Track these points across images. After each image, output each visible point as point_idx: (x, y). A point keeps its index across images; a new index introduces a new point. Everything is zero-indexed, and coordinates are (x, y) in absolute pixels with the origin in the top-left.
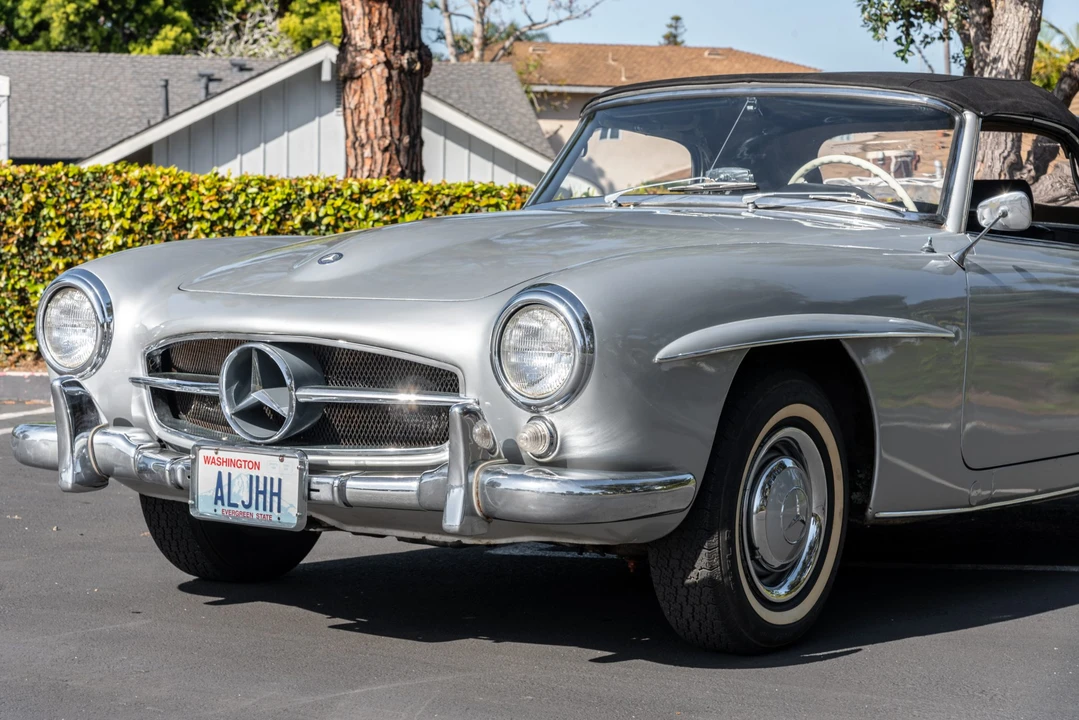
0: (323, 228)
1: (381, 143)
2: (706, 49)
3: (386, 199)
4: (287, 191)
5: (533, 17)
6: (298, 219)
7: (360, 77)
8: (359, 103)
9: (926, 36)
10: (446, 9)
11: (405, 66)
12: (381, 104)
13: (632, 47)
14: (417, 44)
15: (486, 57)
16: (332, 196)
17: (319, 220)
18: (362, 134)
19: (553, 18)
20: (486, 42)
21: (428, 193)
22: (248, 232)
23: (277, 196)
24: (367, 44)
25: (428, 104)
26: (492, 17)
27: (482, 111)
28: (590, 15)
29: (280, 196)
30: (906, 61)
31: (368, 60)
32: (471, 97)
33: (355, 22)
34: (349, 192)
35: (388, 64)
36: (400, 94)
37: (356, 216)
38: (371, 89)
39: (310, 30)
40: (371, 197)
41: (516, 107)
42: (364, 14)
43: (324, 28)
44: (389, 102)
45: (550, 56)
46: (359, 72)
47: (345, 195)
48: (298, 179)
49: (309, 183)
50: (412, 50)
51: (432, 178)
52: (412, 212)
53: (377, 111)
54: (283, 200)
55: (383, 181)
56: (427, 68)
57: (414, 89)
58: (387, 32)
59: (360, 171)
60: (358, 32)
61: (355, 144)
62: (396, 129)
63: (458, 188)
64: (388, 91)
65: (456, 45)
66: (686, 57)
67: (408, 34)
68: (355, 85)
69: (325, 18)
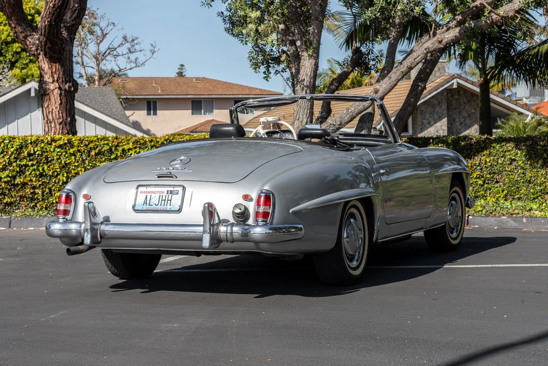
0: (37, 156)
1: (59, 121)
2: (195, 78)
3: (62, 143)
4: (21, 141)
5: (120, 67)
6: (26, 153)
7: (48, 94)
9: (276, 71)
10: (83, 64)
11: (67, 89)
12: (58, 105)
13: (163, 78)
14: (72, 80)
15: (101, 84)
16: (40, 143)
17: (35, 152)
18: (50, 117)
19: (128, 67)
20: (101, 78)
21: (79, 140)
22: (5, 159)
23: (17, 143)
24: (51, 80)
25: (78, 105)
26: (102, 67)
27: (100, 107)
28: (144, 65)
30: (268, 81)
31: (52, 87)
33: (45, 71)
34: (47, 141)
35: (60, 88)
36: (65, 101)
37: (50, 150)
38: (53, 99)
39: (24, 75)
40: (56, 143)
41: (114, 105)
42: (49, 68)
43: (31, 74)
44: (61, 104)
45: (128, 83)
46: (48, 92)
47: (45, 142)
48: (25, 136)
49: (30, 138)
50: (70, 82)
51: (81, 134)
52: (73, 148)
53: (56, 108)
54: (19, 145)
55: (60, 136)
56: (76, 90)
57: (71, 99)
58: (59, 75)
59: (50, 133)
60: (47, 76)
61: (48, 122)
62: (64, 115)
63: (91, 137)
64: (60, 99)
65: (88, 79)
66: (186, 81)
67: (68, 75)
68: (47, 98)
69: (31, 69)
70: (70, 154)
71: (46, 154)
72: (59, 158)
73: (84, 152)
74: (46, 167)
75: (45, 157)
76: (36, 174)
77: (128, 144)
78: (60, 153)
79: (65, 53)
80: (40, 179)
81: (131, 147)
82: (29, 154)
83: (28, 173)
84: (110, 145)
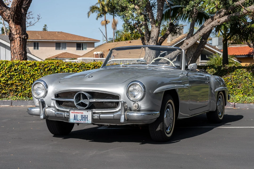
0: (19, 70)
1: (19, 53)
3: (31, 65)
4: (11, 63)
6: (13, 69)
7: (14, 40)
8: (14, 45)
11: (23, 38)
12: (19, 45)
16: (20, 64)
17: (18, 69)
18: (15, 51)
21: (40, 63)
22: (3, 71)
23: (9, 64)
24: (16, 33)
29: (10, 64)
31: (16, 36)
33: (13, 29)
34: (24, 63)
35: (20, 37)
36: (22, 43)
37: (25, 68)
38: (17, 42)
40: (28, 64)
42: (15, 27)
49: (15, 62)
50: (25, 34)
52: (36, 67)
53: (18, 47)
56: (27, 38)
57: (25, 42)
58: (19, 31)
59: (15, 59)
60: (13, 31)
61: (13, 53)
62: (22, 50)
63: (45, 62)
64: (20, 43)
67: (24, 31)
68: (13, 41)
70: (35, 70)
71: (23, 70)
72: (30, 72)
73: (42, 69)
74: (23, 76)
75: (23, 71)
76: (18, 79)
77: (64, 66)
78: (30, 70)
79: (23, 20)
80: (20, 82)
81: (65, 67)
82: (15, 70)
83: (14, 79)
84: (55, 66)
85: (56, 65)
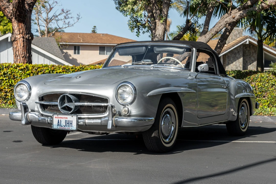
0: (8, 74)
1: (22, 56)
2: (101, 34)
3: (23, 68)
5: (59, 26)
6: (2, 72)
7: (17, 40)
8: (17, 46)
10: (39, 24)
11: (27, 38)
12: (22, 47)
13: (84, 33)
14: (30, 33)
15: (48, 36)
16: (10, 67)
17: (7, 73)
18: (17, 53)
19: (64, 27)
20: (48, 32)
21: (32, 66)
24: (18, 33)
25: (33, 46)
26: (50, 26)
27: (47, 49)
28: (73, 26)
31: (18, 37)
32: (44, 45)
33: (16, 28)
34: (14, 66)
35: (23, 37)
36: (26, 44)
37: (16, 72)
38: (19, 43)
39: (5, 29)
40: (19, 67)
41: (55, 48)
42: (18, 26)
43: (9, 29)
44: (24, 46)
45: (64, 36)
46: (17, 39)
47: (13, 67)
48: (2, 64)
49: (5, 64)
50: (29, 34)
51: (33, 63)
52: (28, 71)
53: (21, 48)
55: (22, 64)
56: (32, 38)
57: (29, 43)
58: (23, 30)
59: (17, 62)
60: (16, 30)
61: (16, 56)
62: (25, 52)
63: (39, 65)
64: (23, 44)
65: (41, 33)
66: (97, 36)
67: (28, 30)
68: (16, 42)
69: (9, 26)
70: (27, 74)
71: (14, 74)
72: (21, 76)
73: (35, 73)
74: (13, 81)
75: (13, 76)
76: (8, 85)
77: (60, 69)
78: (21, 74)
79: (27, 18)
80: (10, 88)
81: (61, 71)
82: (4, 74)
83: (3, 84)
84: (50, 70)
85: (51, 68)
